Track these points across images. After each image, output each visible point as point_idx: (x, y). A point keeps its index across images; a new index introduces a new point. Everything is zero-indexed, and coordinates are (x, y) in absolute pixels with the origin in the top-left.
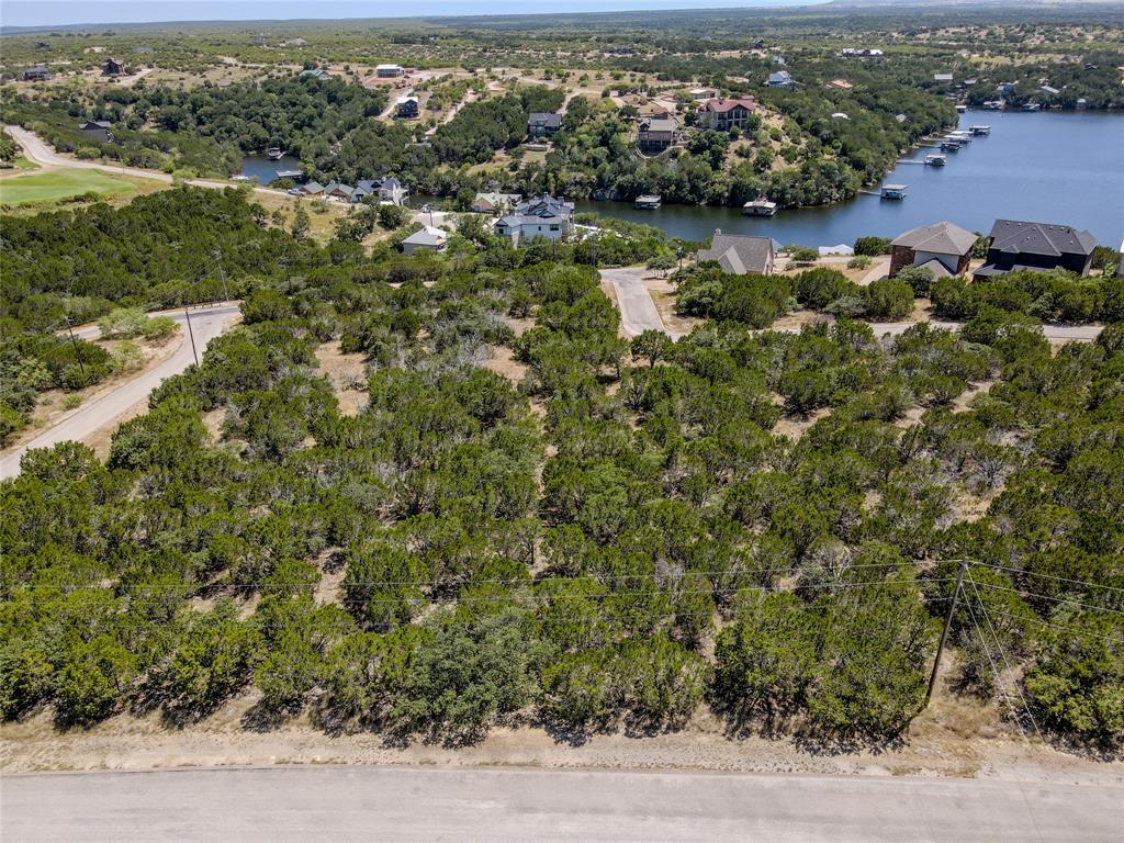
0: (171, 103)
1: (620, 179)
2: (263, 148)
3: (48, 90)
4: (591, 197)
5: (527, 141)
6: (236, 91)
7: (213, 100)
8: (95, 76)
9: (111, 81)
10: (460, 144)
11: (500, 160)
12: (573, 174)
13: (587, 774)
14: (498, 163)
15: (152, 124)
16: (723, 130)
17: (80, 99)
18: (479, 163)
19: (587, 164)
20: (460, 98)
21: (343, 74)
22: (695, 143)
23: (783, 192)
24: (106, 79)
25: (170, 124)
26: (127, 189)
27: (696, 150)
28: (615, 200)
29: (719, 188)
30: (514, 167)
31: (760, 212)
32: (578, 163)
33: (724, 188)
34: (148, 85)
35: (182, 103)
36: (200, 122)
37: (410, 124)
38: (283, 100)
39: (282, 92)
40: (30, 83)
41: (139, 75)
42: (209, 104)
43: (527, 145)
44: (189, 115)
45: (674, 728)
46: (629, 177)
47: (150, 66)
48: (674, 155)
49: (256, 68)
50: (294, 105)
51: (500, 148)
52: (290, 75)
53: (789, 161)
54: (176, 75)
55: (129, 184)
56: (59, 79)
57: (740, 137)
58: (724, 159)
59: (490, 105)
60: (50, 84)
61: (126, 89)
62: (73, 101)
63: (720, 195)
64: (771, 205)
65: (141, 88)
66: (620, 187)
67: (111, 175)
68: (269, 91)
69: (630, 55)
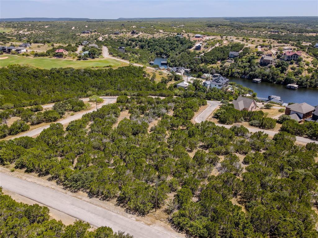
0: (143, 42)
1: (251, 73)
2: (162, 54)
3: (118, 37)
4: (241, 77)
5: (227, 59)
6: (159, 40)
7: (153, 42)
8: (129, 34)
9: (132, 36)
10: (209, 58)
11: (218, 64)
12: (237, 70)
13: (87, 203)
14: (218, 65)
15: (138, 47)
16: (288, 61)
17: (124, 40)
18: (213, 64)
19: (242, 67)
20: (214, 45)
21: (186, 36)
22: (278, 64)
23: (302, 82)
24: (132, 35)
25: (142, 47)
26: (119, 65)
27: (277, 66)
28: (247, 79)
29: (281, 79)
30: (221, 66)
31: (292, 87)
32: (240, 67)
33: (283, 79)
34: (140, 37)
35: (146, 42)
36: (149, 47)
37: (198, 52)
38: (169, 43)
39: (170, 40)
40: (115, 35)
41: (139, 34)
42: (152, 43)
43: (227, 60)
44: (147, 45)
45: (108, 201)
46: (253, 72)
47: (142, 32)
48: (270, 67)
49: (166, 34)
50: (172, 44)
51: (219, 60)
52: (174, 36)
53: (309, 72)
54: (147, 35)
55: (120, 64)
56: (121, 35)
57: (294, 63)
58: (286, 70)
59: (221, 48)
60: (119, 36)
61: (135, 38)
62: (123, 40)
63: (281, 81)
64: (296, 86)
65: (138, 38)
66: (250, 75)
67: (117, 61)
68: (167, 40)
69: (277, 33)
